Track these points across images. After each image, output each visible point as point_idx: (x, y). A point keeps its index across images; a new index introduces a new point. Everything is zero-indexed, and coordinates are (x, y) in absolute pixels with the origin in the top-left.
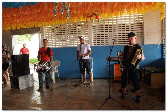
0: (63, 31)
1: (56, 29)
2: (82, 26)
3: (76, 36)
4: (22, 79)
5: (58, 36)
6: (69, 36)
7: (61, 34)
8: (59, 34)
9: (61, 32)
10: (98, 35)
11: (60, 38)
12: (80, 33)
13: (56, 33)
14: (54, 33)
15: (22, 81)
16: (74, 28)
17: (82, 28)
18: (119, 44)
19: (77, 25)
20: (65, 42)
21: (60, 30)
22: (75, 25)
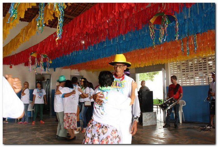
0: (190, 67)
1: (181, 65)
3: (206, 72)
5: (184, 73)
6: (198, 73)
7: (188, 70)
8: (186, 70)
9: (187, 68)
11: (187, 75)
12: (212, 69)
13: (183, 70)
14: (180, 70)
16: (203, 63)
19: (207, 59)
20: (193, 80)
21: (187, 66)
22: (205, 60)
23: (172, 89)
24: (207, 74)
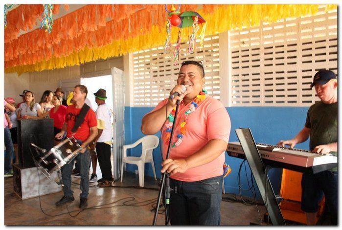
0: (166, 66)
1: (152, 63)
2: (207, 54)
4: (31, 174)
5: (156, 79)
7: (162, 73)
8: (158, 74)
9: (162, 69)
10: (244, 75)
11: (162, 84)
13: (154, 72)
14: (150, 72)
15: (29, 179)
17: (208, 58)
18: (303, 102)
21: (162, 65)
23: (71, 117)
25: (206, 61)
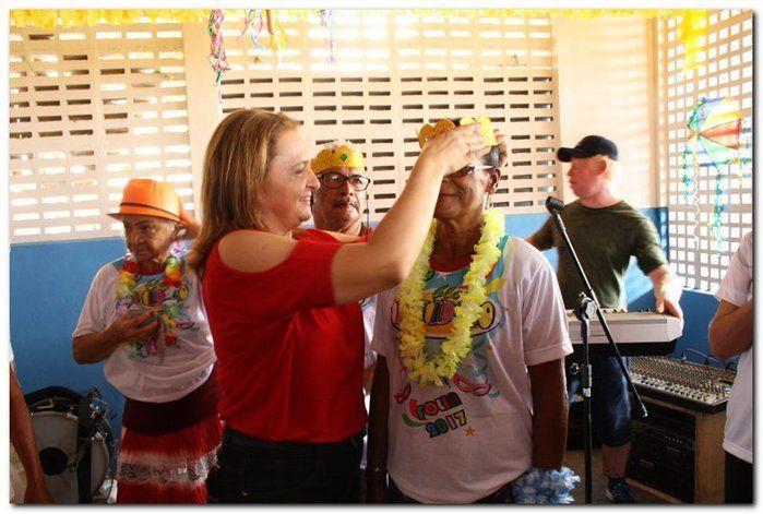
2: (137, 78)
3: (92, 153)
6: (31, 157)
12: (125, 131)
16: (69, 88)
17: (141, 93)
19: (94, 66)
22: (80, 65)
24: (93, 167)
25: (135, 101)
